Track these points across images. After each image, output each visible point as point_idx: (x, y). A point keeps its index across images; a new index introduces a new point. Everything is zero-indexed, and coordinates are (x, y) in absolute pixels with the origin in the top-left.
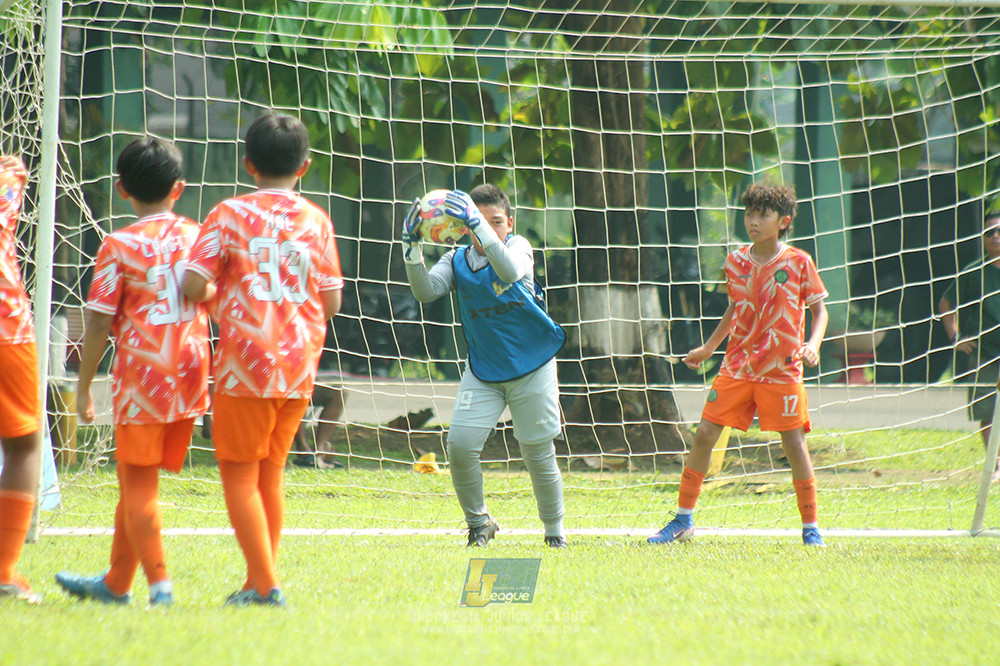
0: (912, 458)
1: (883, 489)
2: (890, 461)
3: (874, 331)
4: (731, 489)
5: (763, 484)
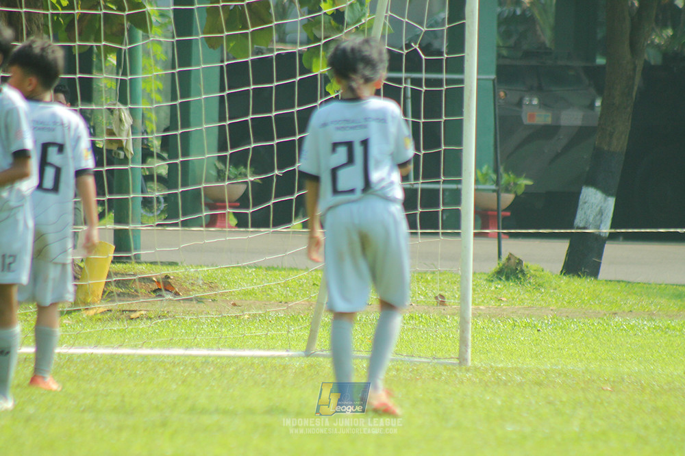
0: (263, 291)
1: (237, 317)
2: (246, 293)
3: (227, 183)
4: (109, 314)
5: (135, 311)
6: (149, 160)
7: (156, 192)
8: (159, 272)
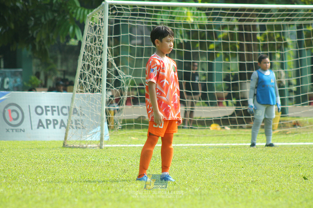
6: (291, 86)
7: (293, 96)
8: (294, 120)
